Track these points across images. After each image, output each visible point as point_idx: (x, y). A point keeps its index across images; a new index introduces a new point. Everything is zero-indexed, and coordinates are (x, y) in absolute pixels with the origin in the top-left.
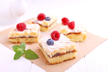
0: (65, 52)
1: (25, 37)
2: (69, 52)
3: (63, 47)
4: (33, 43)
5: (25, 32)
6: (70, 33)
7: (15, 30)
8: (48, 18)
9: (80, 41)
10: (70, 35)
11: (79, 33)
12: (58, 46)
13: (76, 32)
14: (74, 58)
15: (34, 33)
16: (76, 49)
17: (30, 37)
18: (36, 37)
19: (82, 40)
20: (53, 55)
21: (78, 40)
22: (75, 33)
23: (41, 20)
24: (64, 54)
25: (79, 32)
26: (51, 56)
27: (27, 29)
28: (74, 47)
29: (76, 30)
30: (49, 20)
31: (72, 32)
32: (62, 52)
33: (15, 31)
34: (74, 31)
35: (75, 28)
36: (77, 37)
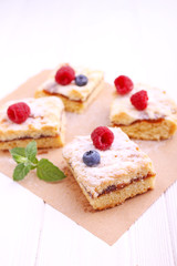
0: (127, 181)
1: (30, 138)
2: (138, 180)
3: (123, 172)
4: (51, 148)
5: (30, 126)
6: (138, 121)
7: (5, 121)
8: (81, 77)
9: (162, 139)
10: (137, 125)
11: (160, 121)
12: (110, 168)
13: (152, 116)
14: (149, 190)
15: (51, 128)
16: (153, 171)
17: (42, 137)
18: (57, 136)
19: (166, 136)
20: (101, 191)
21: (158, 137)
22: (149, 121)
23: (64, 85)
24: (125, 185)
25: (159, 117)
26: (96, 195)
27: (33, 117)
28: (149, 167)
29: (151, 112)
30: (84, 84)
31: (141, 118)
32: (120, 182)
33: (5, 124)
34: (147, 114)
35: (148, 107)
36: (155, 130)
